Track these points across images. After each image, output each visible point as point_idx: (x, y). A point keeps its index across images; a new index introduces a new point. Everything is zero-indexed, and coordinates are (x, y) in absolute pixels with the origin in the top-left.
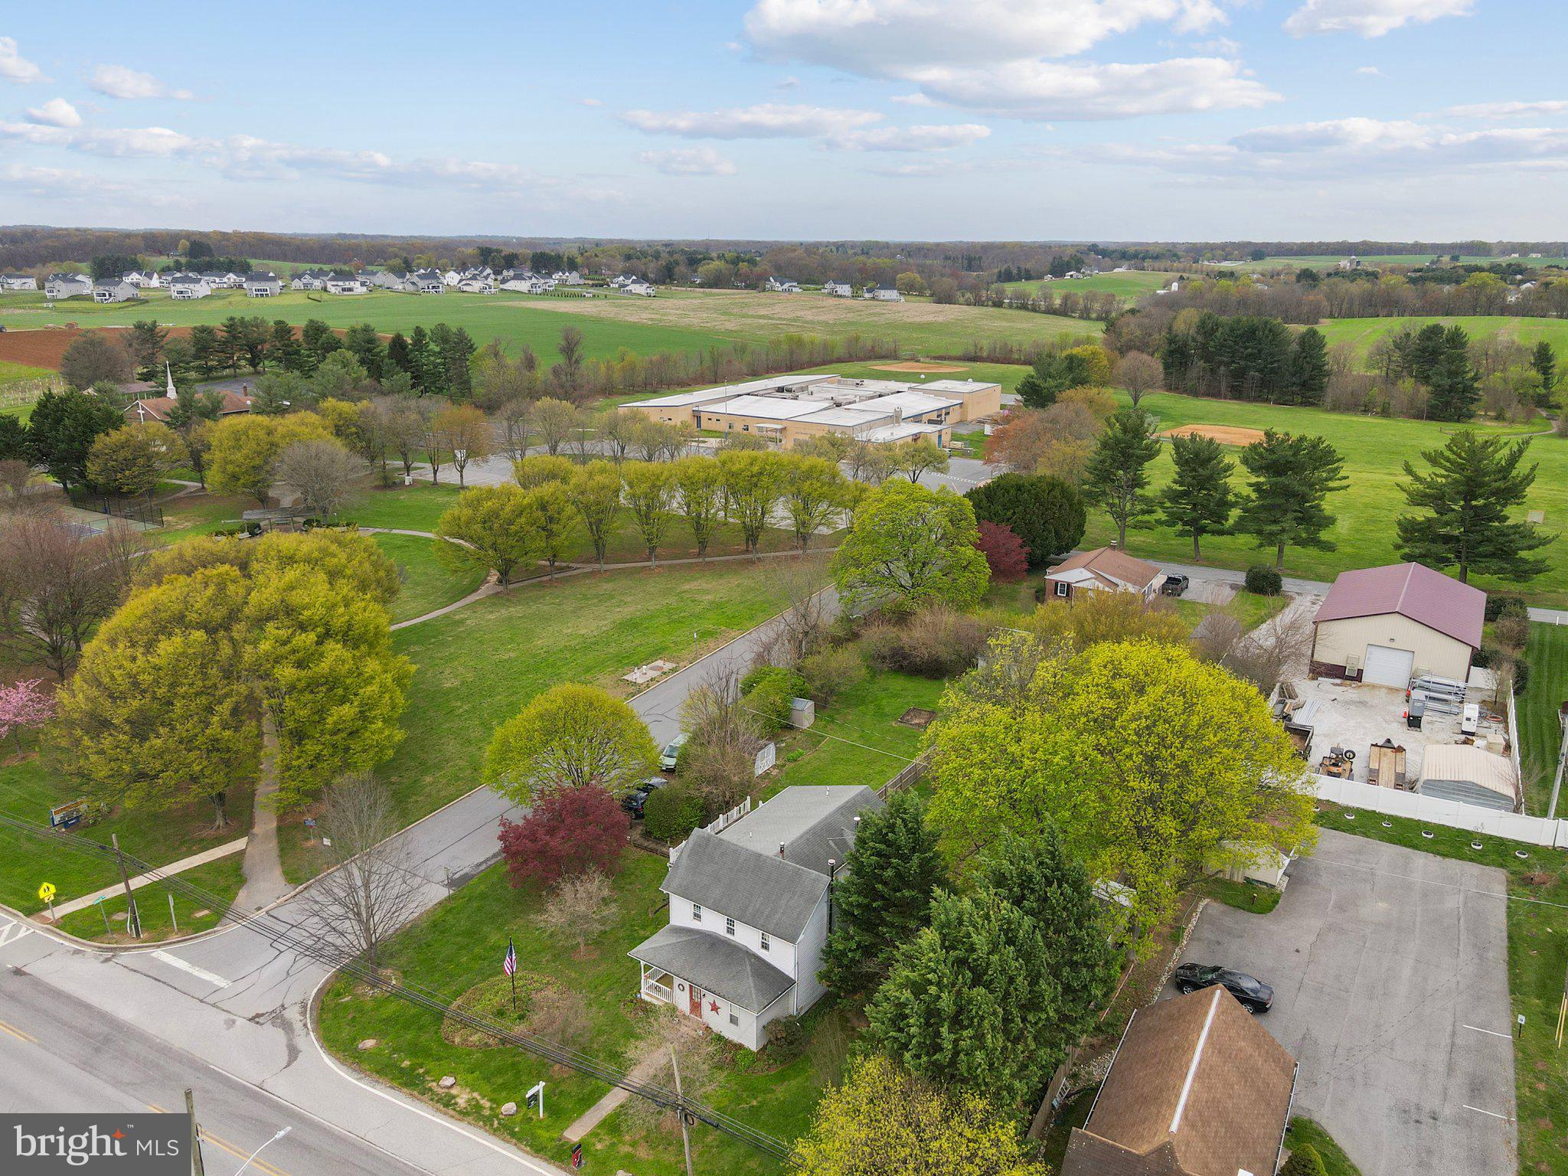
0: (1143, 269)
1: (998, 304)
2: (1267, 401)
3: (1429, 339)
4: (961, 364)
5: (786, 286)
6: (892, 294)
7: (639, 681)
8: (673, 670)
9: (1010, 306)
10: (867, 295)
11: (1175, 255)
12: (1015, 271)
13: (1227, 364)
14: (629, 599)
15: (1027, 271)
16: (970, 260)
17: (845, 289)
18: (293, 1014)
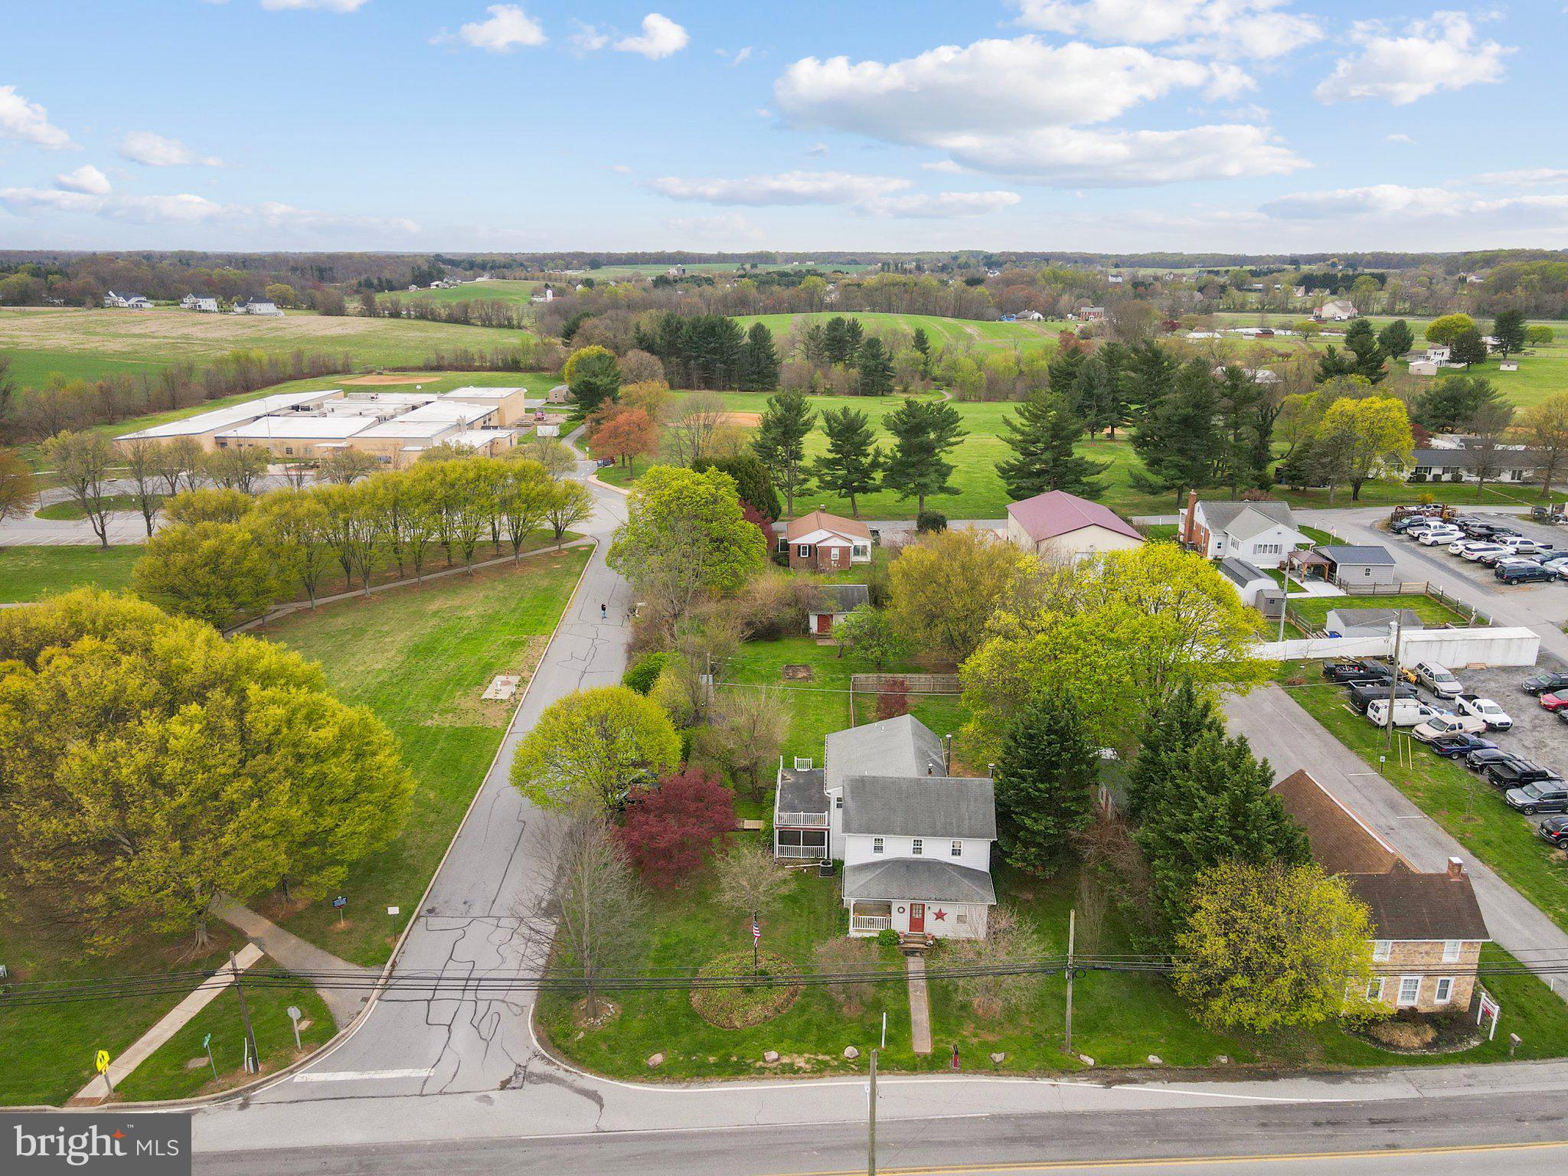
0: (504, 278)
1: (395, 314)
2: (732, 389)
3: (835, 330)
4: (432, 374)
5: (133, 301)
6: (269, 308)
7: (504, 695)
8: (523, 682)
9: (409, 317)
10: (239, 310)
11: (522, 265)
12: (375, 282)
13: (697, 358)
14: (386, 628)
15: (389, 282)
16: (321, 270)
17: (209, 304)
18: (538, 1067)
